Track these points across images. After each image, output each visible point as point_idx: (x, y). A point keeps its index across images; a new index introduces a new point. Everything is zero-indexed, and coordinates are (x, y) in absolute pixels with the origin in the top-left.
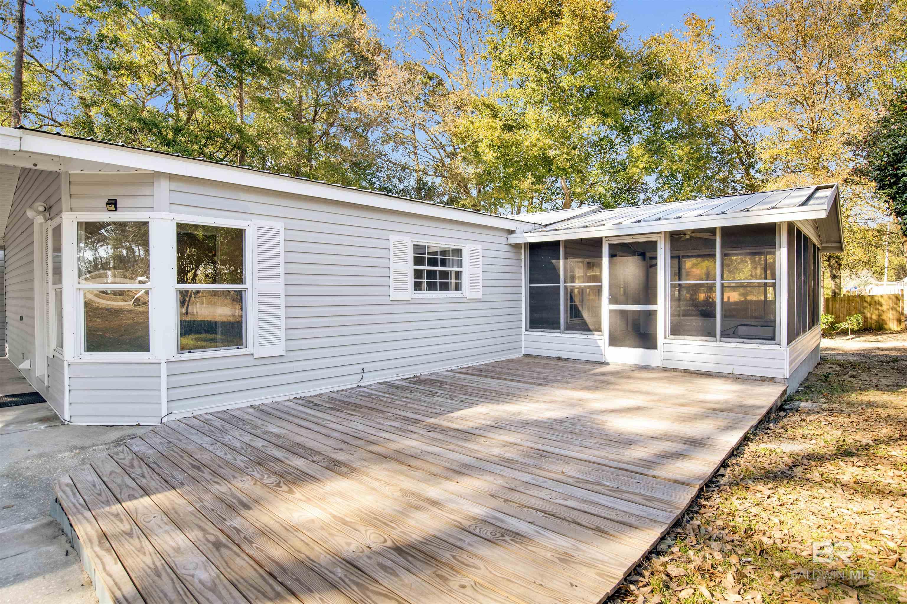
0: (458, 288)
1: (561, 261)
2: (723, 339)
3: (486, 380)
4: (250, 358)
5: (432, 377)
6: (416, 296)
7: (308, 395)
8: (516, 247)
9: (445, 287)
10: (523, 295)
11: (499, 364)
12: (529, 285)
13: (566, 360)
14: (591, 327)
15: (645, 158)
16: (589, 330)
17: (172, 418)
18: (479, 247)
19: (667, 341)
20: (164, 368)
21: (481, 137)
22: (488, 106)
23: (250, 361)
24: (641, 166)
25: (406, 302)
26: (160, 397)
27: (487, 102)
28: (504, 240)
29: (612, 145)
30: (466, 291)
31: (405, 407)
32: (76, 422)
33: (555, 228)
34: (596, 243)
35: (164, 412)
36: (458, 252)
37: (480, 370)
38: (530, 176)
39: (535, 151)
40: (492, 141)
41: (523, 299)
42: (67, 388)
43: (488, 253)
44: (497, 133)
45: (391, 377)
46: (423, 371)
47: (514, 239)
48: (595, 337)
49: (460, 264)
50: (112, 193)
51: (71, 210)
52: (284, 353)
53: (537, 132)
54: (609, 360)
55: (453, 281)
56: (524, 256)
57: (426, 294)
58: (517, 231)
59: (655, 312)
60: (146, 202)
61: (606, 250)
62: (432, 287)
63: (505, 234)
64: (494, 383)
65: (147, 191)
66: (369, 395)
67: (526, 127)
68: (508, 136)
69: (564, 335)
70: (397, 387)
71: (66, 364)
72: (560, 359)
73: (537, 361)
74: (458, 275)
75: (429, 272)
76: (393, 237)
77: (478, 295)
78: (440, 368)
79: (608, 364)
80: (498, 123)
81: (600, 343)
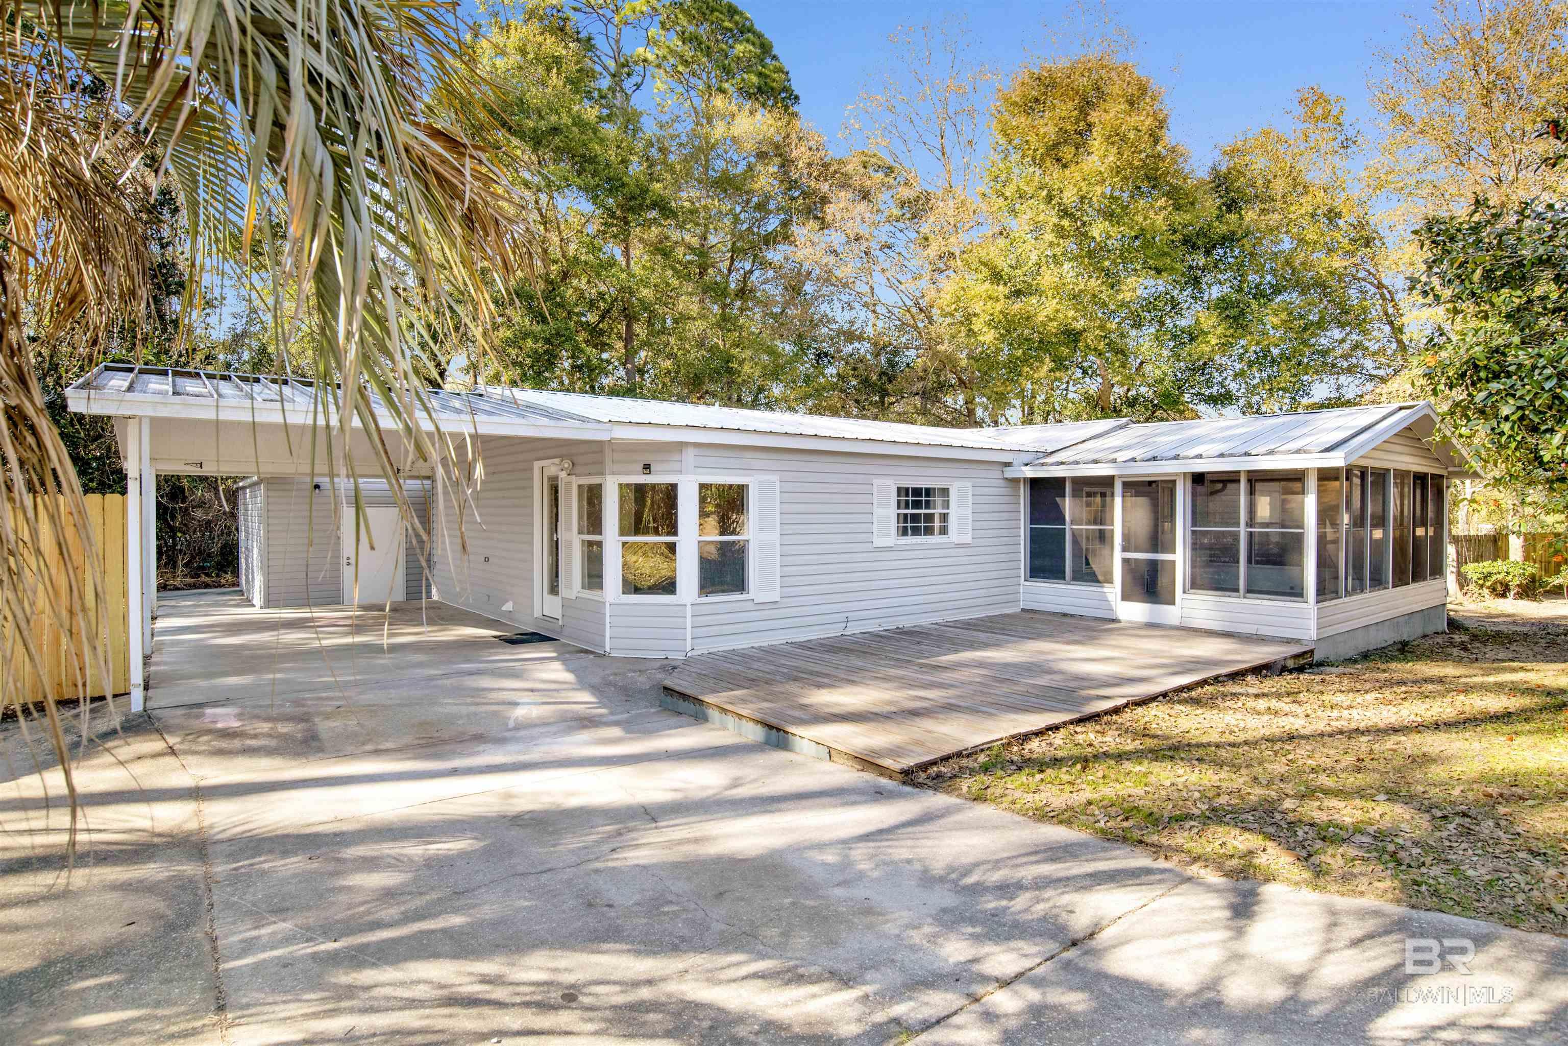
0: (944, 531)
1: (1067, 499)
2: (1248, 595)
3: (975, 633)
4: (750, 603)
5: (916, 629)
6: (899, 542)
7: (802, 640)
8: (1015, 481)
9: (929, 531)
10: (1022, 537)
11: (991, 619)
12: (1029, 526)
13: (1072, 616)
14: (1100, 578)
15: (1219, 330)
16: (1098, 581)
17: (695, 653)
18: (968, 484)
19: (1186, 596)
20: (689, 608)
21: (977, 311)
22: (985, 265)
23: (750, 606)
24: (1214, 341)
25: (889, 549)
26: (685, 634)
27: (983, 259)
28: (998, 474)
29: (1175, 305)
30: (954, 535)
31: (896, 652)
32: (615, 654)
33: (1059, 460)
34: (1108, 481)
35: (689, 648)
36: (945, 492)
37: (969, 624)
38: (1047, 360)
39: (1053, 326)
40: (992, 315)
41: (1022, 543)
42: (608, 625)
43: (979, 491)
44: (999, 307)
45: (873, 627)
46: (907, 623)
47: (1010, 473)
48: (1105, 590)
49: (946, 505)
50: (647, 459)
51: (613, 474)
52: (778, 599)
53: (1055, 301)
54: (1121, 617)
55: (937, 524)
56: (1023, 493)
57: (911, 540)
58: (1015, 463)
59: (1174, 562)
60: (676, 466)
61: (1118, 487)
62: (916, 531)
63: (1000, 468)
64: (982, 636)
65: (676, 457)
66: (857, 643)
67: (1039, 292)
68: (1017, 306)
69: (1069, 587)
70: (882, 637)
71: (607, 605)
72: (1065, 615)
73: (1037, 616)
74: (944, 517)
75: (912, 515)
76: (877, 481)
77: (967, 539)
78: (925, 621)
79: (1119, 621)
80: (1002, 290)
81: (1111, 597)
